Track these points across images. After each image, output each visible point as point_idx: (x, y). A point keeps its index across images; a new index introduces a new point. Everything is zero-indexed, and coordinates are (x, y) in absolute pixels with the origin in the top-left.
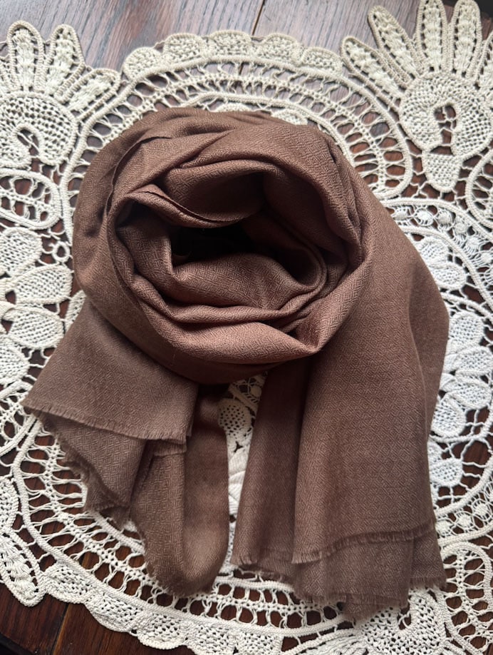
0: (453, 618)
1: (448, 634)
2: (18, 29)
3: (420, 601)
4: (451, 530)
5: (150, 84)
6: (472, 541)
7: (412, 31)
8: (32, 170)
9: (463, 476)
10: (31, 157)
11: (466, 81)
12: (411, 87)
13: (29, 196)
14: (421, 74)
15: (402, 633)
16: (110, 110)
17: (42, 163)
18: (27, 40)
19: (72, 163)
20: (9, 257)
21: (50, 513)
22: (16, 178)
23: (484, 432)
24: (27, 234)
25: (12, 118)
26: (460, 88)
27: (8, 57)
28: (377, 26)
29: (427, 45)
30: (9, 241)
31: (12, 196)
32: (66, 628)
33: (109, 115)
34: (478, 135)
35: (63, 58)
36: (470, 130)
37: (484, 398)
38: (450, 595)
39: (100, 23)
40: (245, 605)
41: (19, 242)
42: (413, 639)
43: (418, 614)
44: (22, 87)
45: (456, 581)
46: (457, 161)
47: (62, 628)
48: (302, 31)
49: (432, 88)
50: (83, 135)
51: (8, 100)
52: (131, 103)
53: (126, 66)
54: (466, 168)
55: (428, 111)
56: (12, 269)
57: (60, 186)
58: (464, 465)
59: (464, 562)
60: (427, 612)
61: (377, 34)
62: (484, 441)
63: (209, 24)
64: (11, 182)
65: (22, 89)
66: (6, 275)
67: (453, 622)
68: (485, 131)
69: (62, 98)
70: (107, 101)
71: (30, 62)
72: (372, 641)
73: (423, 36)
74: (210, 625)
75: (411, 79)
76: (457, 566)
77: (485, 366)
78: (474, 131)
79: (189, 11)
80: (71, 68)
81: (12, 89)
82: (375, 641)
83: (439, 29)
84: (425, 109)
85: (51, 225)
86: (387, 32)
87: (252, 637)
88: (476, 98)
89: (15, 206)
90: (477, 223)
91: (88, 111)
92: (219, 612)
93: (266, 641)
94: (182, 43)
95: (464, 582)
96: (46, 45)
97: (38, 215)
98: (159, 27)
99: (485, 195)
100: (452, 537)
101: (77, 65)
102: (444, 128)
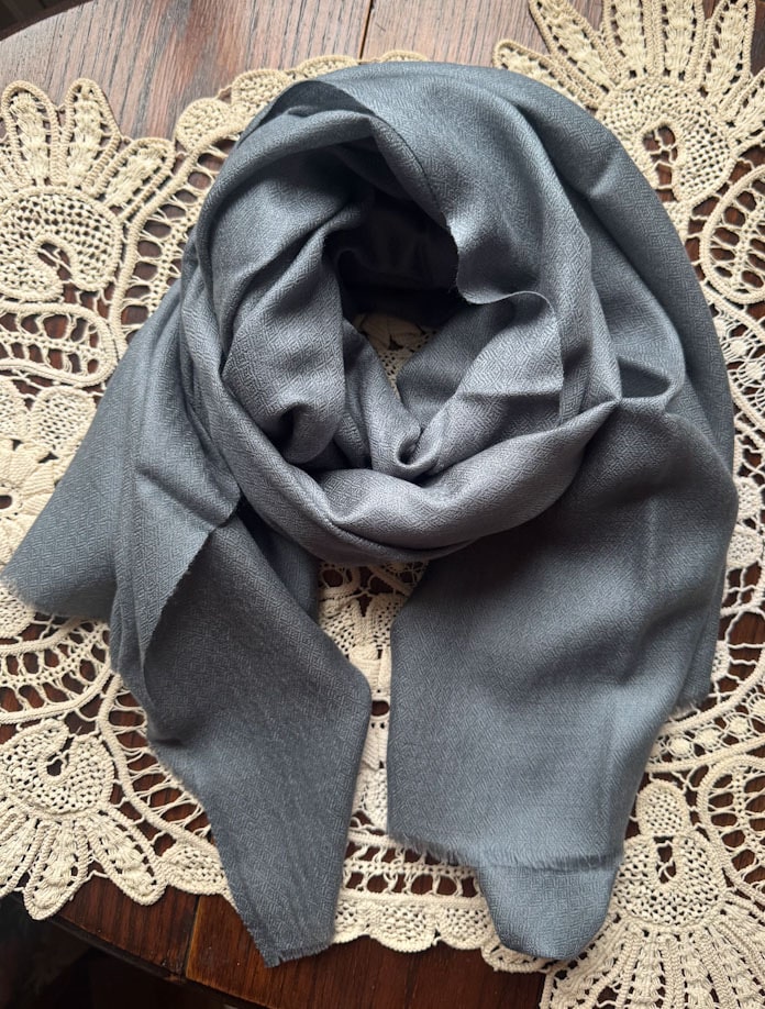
0: (733, 860)
1: (729, 883)
2: (16, 94)
3: (686, 843)
4: (721, 741)
5: (218, 153)
6: (753, 752)
7: (598, 19)
8: (65, 301)
9: (732, 665)
10: (61, 283)
11: (686, 85)
12: (605, 105)
13: (67, 340)
14: (617, 84)
15: (665, 887)
16: (166, 200)
17: (78, 289)
18: (31, 110)
19: (122, 284)
20: (52, 429)
21: (158, 778)
22: (45, 315)
23: (757, 599)
24: (71, 395)
25: (27, 229)
26: (678, 98)
27: (8, 139)
28: (545, 18)
29: (622, 38)
30: (48, 407)
31: (43, 342)
32: (201, 928)
33: (163, 207)
34: (712, 166)
35: (87, 130)
36: (699, 160)
37: (752, 550)
38: (728, 830)
39: (134, 66)
40: (443, 873)
41: (62, 407)
42: (681, 895)
43: (685, 860)
44: (34, 180)
45: (734, 810)
46: (682, 210)
47: (195, 929)
48: (434, 41)
49: (636, 103)
50: (131, 241)
51: (17, 202)
52: (194, 185)
53: (179, 131)
54: (698, 217)
55: (633, 139)
56: (58, 447)
57: (110, 320)
58: (731, 649)
59: (743, 783)
60: (697, 856)
61: (546, 31)
62: (759, 611)
63: (295, 48)
64: (39, 322)
65: (35, 184)
66: (51, 457)
67: (735, 865)
68: (720, 158)
69: (94, 190)
70: (160, 187)
71: (39, 141)
72: (624, 903)
73: (615, 24)
74: (398, 904)
75: (604, 94)
76: (734, 789)
77: (749, 505)
78: (704, 161)
79: (262, 31)
80: (100, 144)
81: (20, 185)
82: (628, 902)
83: (638, 10)
84: (628, 136)
85: (104, 378)
86: (560, 27)
87: (457, 913)
88: (703, 109)
89: (49, 356)
90: (721, 298)
91: (133, 205)
92: (409, 885)
93: (477, 918)
94: (258, 85)
95: (747, 809)
96: (60, 113)
97: (84, 365)
98: (220, 62)
99: (729, 255)
100: (723, 749)
101: (109, 138)
102: (659, 162)
